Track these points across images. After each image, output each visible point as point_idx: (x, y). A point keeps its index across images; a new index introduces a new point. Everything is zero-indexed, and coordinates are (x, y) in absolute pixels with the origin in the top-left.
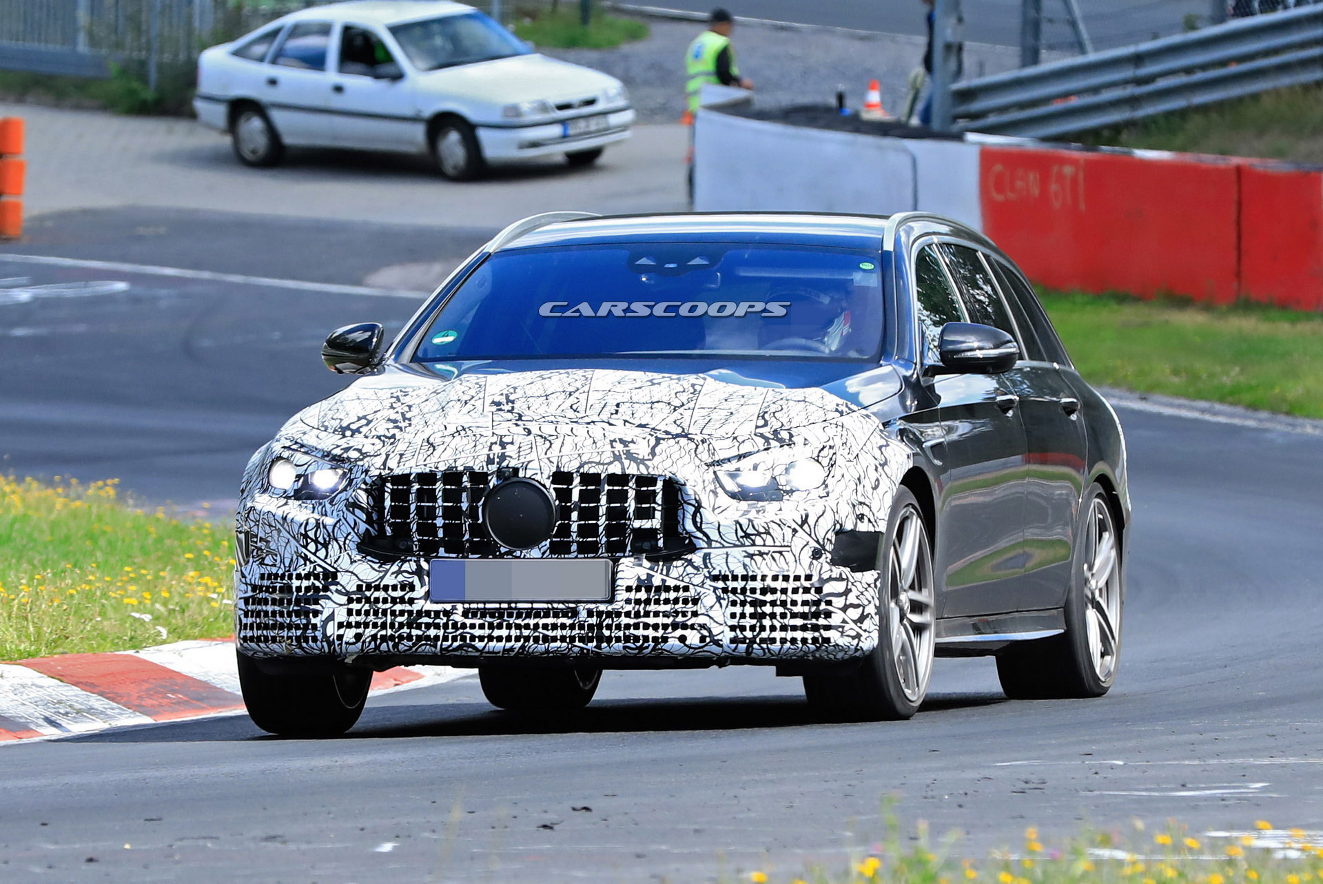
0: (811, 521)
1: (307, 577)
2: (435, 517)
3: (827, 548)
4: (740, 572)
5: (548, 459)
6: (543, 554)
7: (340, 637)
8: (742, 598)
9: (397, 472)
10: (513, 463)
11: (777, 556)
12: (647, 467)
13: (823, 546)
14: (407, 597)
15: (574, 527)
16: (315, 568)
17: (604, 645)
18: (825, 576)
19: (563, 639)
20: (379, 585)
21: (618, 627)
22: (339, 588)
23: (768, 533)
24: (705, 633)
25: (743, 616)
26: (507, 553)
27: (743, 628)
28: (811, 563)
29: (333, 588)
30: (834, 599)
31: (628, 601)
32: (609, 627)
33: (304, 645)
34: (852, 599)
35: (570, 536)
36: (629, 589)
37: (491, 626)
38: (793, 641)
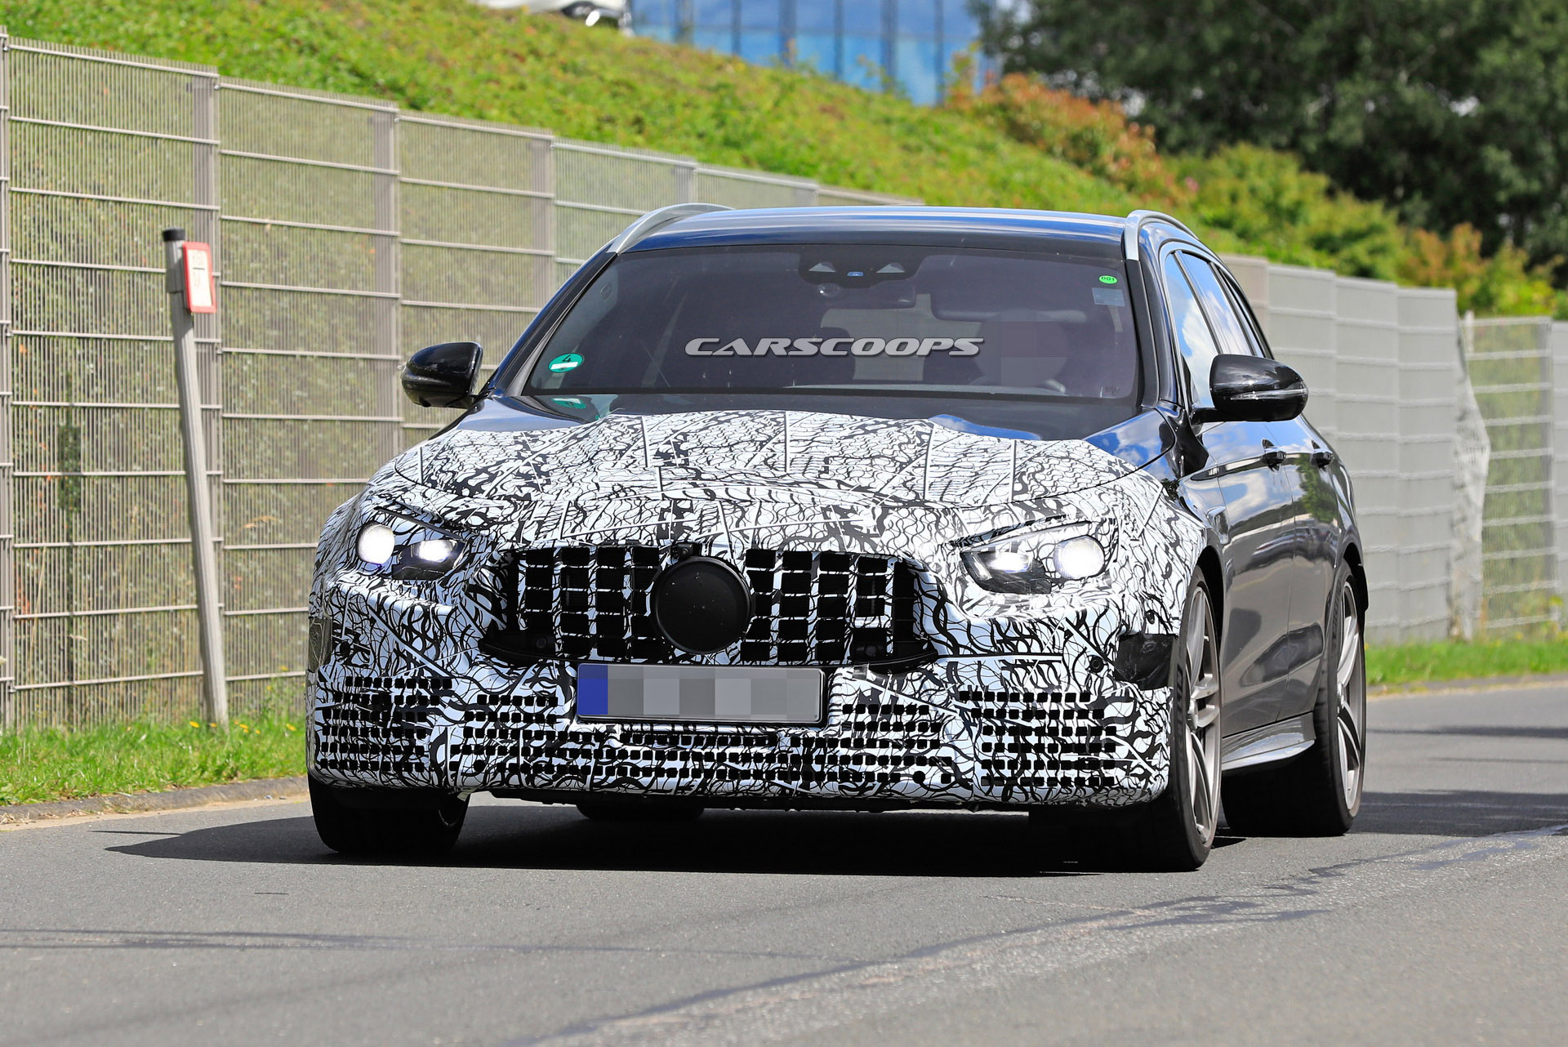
0: (1090, 621)
1: (411, 684)
2: (586, 607)
3: (1110, 657)
4: (996, 687)
5: (741, 532)
6: (732, 659)
7: (455, 766)
8: (999, 723)
9: (536, 545)
10: (694, 537)
11: (1044, 667)
12: (874, 546)
13: (1105, 655)
14: (546, 714)
15: (775, 625)
16: (421, 673)
17: (813, 784)
18: (1107, 694)
19: (757, 774)
20: (509, 696)
21: (833, 760)
22: (455, 699)
23: (1034, 636)
24: (949, 769)
25: (1000, 747)
26: (683, 658)
27: (999, 765)
28: (1089, 678)
29: (446, 699)
30: (1119, 727)
31: (846, 725)
32: (820, 760)
33: (406, 774)
34: (1140, 725)
35: (768, 636)
36: (847, 709)
37: (661, 756)
38: (1066, 781)
